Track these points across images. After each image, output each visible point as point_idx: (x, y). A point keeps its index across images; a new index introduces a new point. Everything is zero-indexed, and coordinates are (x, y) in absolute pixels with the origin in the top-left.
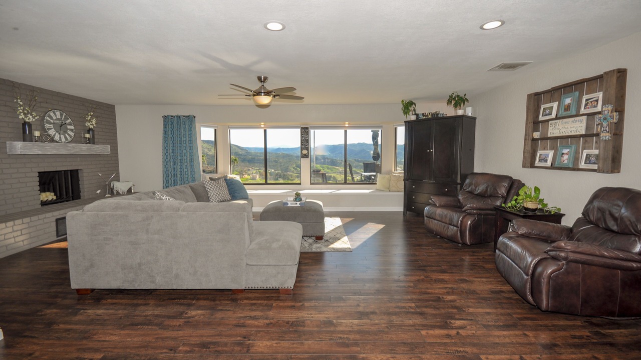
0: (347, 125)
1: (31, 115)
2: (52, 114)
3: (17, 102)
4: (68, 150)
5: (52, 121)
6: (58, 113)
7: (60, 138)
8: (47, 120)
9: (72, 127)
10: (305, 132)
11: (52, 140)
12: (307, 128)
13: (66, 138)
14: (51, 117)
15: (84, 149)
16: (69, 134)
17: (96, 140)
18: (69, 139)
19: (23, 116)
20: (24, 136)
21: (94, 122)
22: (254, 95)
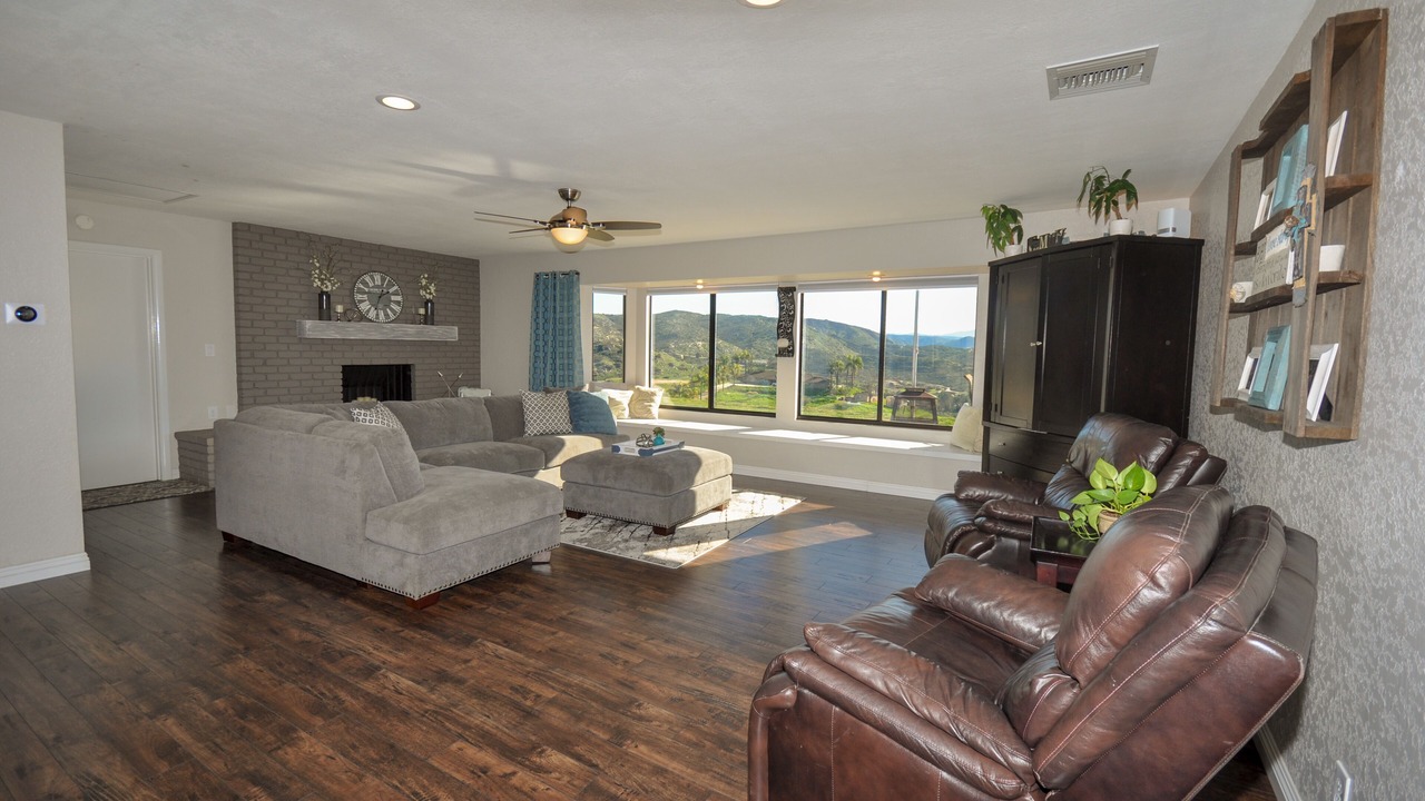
0: (876, 280)
1: (330, 281)
2: (367, 279)
3: (313, 263)
4: (384, 333)
5: (367, 290)
6: (378, 277)
7: (377, 315)
8: (359, 288)
9: (399, 298)
10: (787, 295)
11: (363, 318)
12: (793, 289)
13: (387, 315)
14: (366, 284)
15: (411, 332)
16: (392, 310)
17: (436, 318)
18: (392, 317)
19: (319, 283)
20: (320, 312)
21: (432, 288)
22: (550, 228)
